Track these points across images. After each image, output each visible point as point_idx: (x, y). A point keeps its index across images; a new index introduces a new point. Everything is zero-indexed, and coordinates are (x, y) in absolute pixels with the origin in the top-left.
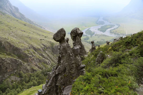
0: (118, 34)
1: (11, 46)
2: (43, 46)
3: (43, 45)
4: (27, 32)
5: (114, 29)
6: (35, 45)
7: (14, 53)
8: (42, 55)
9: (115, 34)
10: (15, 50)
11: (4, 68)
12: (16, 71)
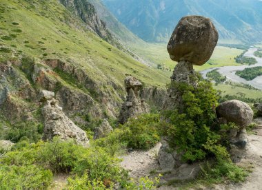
1: (84, 76)
4: (110, 60)
6: (117, 82)
7: (86, 87)
10: (88, 83)
11: (70, 104)
12: (83, 111)
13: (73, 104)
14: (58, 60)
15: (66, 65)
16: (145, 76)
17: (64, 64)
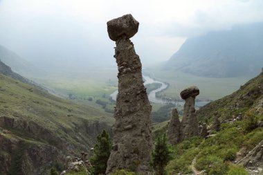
0: (168, 100)
1: (38, 127)
2: (74, 126)
3: (73, 123)
4: (42, 104)
5: (162, 91)
6: (65, 125)
7: (43, 138)
8: (75, 138)
9: (164, 99)
10: (44, 133)
11: (38, 159)
12: (51, 162)
13: (41, 159)
14: (5, 117)
15: (16, 120)
16: (80, 113)
17: (13, 120)
